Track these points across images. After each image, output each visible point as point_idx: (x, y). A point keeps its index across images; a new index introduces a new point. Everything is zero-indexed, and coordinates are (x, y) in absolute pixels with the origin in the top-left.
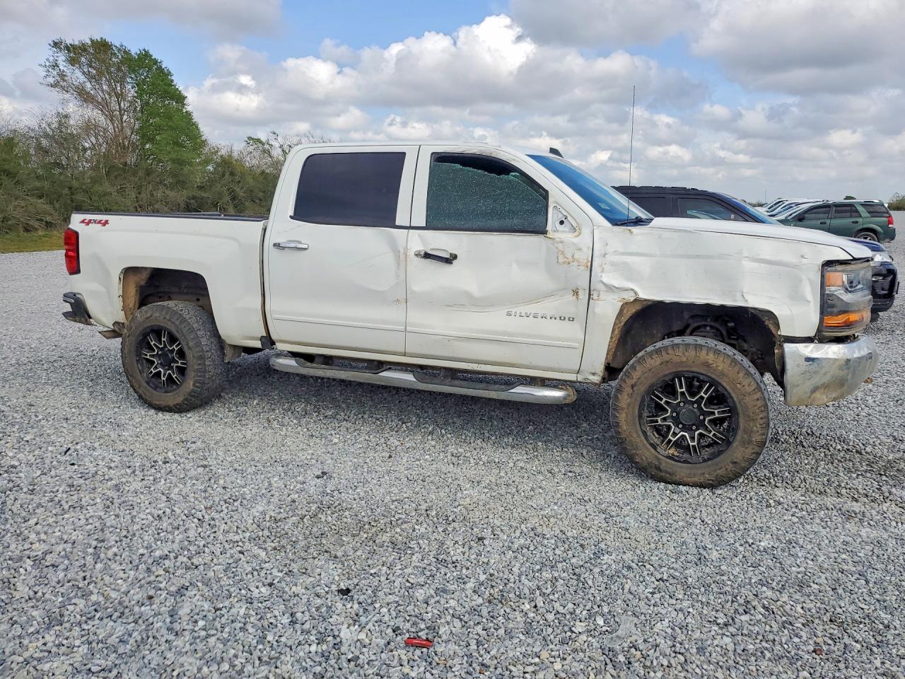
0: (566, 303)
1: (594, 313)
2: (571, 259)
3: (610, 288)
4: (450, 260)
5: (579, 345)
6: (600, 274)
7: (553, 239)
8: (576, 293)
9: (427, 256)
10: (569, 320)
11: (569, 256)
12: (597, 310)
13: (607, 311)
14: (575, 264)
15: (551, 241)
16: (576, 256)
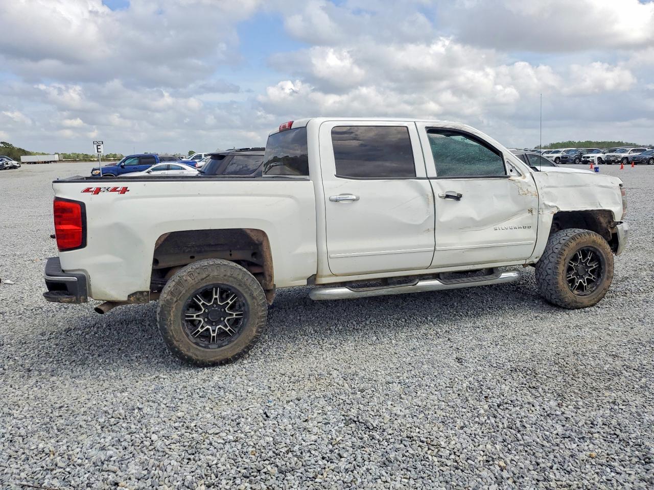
0: (525, 217)
1: (542, 222)
2: (526, 192)
3: (548, 207)
4: (458, 198)
5: (534, 242)
6: (543, 199)
7: (514, 180)
8: (531, 211)
9: (447, 196)
10: (528, 228)
11: (525, 190)
12: (543, 220)
13: (547, 220)
14: (530, 194)
15: (513, 182)
16: (529, 190)
